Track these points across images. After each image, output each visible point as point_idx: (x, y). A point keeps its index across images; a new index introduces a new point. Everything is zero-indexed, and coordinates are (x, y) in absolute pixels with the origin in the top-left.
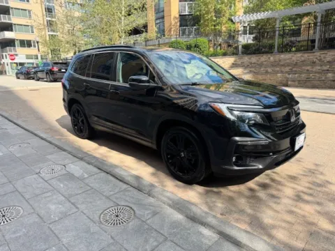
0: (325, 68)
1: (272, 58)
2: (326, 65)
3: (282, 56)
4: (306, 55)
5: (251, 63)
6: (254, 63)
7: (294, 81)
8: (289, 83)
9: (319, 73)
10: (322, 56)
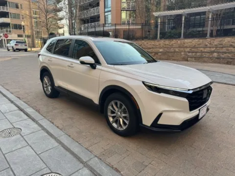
0: (213, 49)
1: (179, 42)
2: (213, 47)
3: (186, 41)
4: (201, 40)
5: (165, 45)
6: (167, 45)
7: (191, 58)
8: (189, 59)
9: (208, 52)
10: (212, 41)
